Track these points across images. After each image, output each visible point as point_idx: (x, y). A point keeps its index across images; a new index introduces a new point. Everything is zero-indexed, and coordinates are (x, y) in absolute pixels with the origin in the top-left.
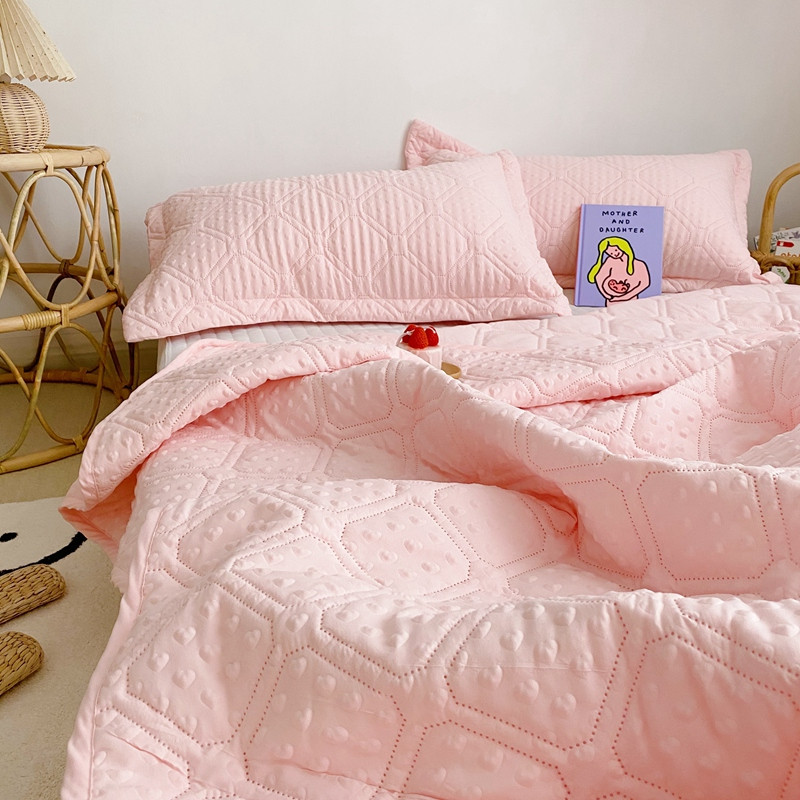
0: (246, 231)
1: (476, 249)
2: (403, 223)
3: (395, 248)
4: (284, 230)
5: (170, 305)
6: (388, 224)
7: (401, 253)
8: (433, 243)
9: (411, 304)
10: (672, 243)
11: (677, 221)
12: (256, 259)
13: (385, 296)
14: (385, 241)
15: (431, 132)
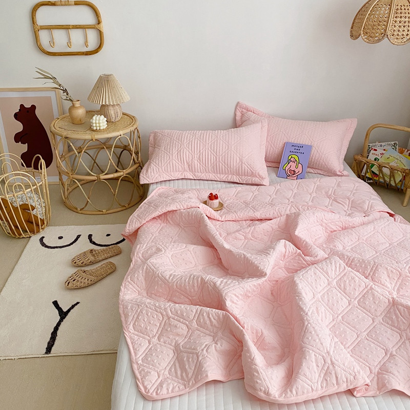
0: (175, 154)
1: (242, 162)
2: (221, 152)
3: (218, 160)
4: (186, 153)
5: (152, 174)
6: (216, 152)
7: (219, 161)
8: (229, 159)
9: (222, 176)
10: (313, 158)
11: (316, 151)
12: (177, 161)
13: (214, 173)
14: (215, 158)
15: (245, 106)
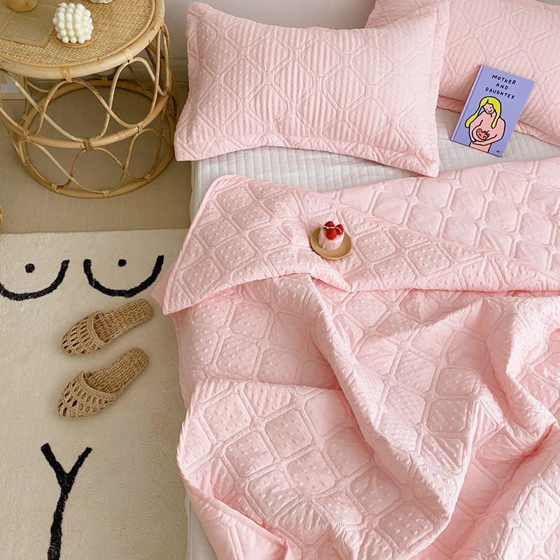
0: (249, 99)
1: (391, 124)
2: (349, 101)
3: (340, 117)
4: (272, 98)
5: (201, 140)
6: (340, 100)
8: (365, 118)
12: (254, 115)
14: (335, 111)
